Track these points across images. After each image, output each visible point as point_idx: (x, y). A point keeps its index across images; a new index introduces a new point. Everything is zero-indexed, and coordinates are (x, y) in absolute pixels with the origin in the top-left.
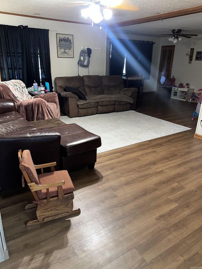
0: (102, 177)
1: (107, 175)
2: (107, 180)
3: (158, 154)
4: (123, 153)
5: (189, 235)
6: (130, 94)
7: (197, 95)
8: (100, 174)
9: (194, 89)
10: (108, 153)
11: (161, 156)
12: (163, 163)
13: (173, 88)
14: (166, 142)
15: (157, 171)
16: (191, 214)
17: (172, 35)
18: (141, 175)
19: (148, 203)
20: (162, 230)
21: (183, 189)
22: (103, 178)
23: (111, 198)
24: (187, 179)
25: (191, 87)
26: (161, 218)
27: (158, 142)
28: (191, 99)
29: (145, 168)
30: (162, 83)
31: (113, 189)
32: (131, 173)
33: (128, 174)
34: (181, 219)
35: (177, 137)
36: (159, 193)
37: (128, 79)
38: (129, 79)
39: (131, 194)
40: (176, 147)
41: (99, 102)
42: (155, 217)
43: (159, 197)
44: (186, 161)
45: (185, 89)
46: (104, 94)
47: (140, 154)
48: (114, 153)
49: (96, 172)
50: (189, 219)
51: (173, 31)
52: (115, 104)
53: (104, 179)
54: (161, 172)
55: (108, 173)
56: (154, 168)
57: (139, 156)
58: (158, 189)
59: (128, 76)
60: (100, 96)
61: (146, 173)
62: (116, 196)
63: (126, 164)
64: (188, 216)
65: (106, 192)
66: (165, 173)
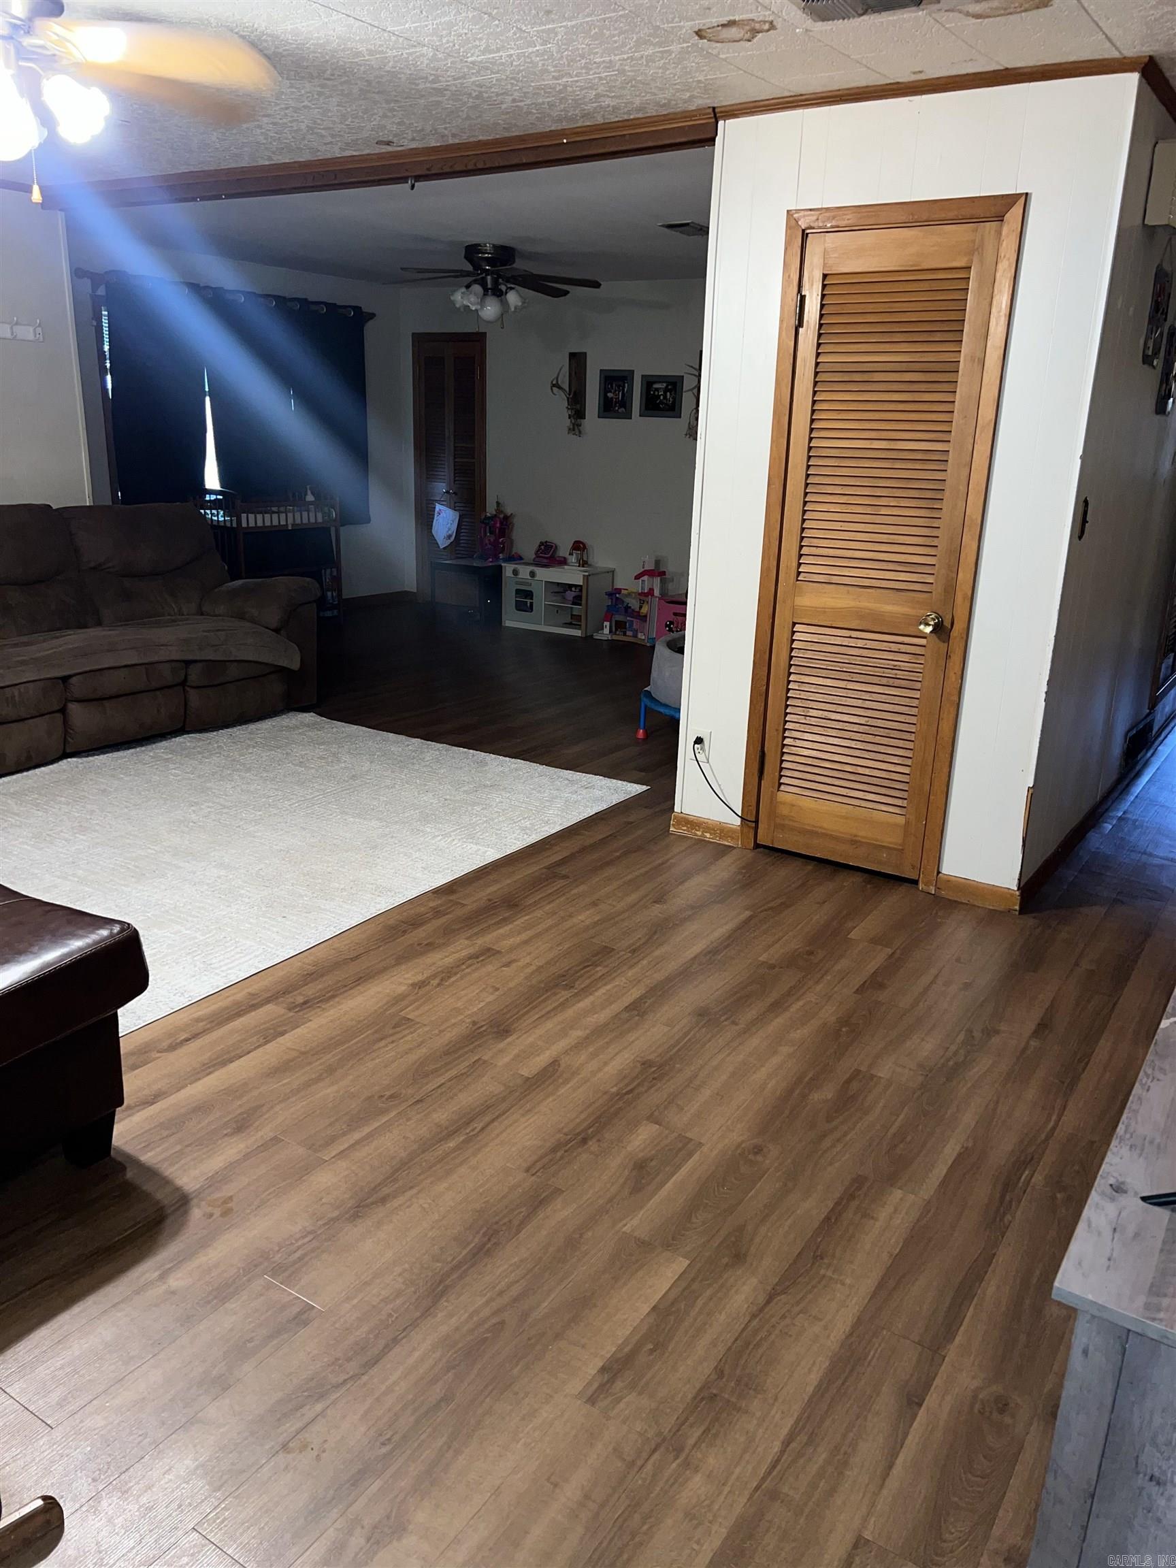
0: (183, 1201)
1: (217, 1180)
2: (217, 1212)
3: (508, 965)
4: (300, 1000)
5: (787, 1443)
6: (273, 616)
7: (634, 604)
8: (166, 1182)
9: (613, 572)
10: (198, 1020)
11: (529, 970)
12: (547, 1016)
13: (508, 569)
14: (536, 883)
15: (526, 1072)
16: (768, 1302)
17: (468, 274)
18: (438, 1125)
19: (516, 1300)
20: (639, 1463)
21: (690, 1155)
22: (194, 1202)
23: (271, 1337)
24: (697, 1089)
25: (601, 560)
26: (612, 1381)
27: (493, 889)
28: (607, 624)
29: (453, 1072)
30: (442, 542)
31: (276, 1271)
32: (376, 1124)
33: (357, 1136)
34: (722, 1348)
35: (589, 842)
36: (566, 1213)
37: (239, 522)
38: (251, 520)
39: (398, 1270)
40: (594, 904)
41: (74, 680)
42: (576, 1386)
43: (572, 1243)
44: (669, 979)
45: (572, 575)
46: (99, 623)
47: (404, 988)
48: (239, 1010)
49: (129, 1175)
50: (763, 1334)
51: (472, 251)
52: (183, 683)
53: (196, 1213)
54: (549, 1075)
55: (216, 1162)
56: (506, 1060)
57: (403, 997)
58: (558, 1191)
59: (238, 502)
60: (74, 639)
61: (466, 1099)
62: (303, 1317)
63: (331, 1070)
64: (754, 1316)
65: (230, 1305)
66: (574, 1074)
